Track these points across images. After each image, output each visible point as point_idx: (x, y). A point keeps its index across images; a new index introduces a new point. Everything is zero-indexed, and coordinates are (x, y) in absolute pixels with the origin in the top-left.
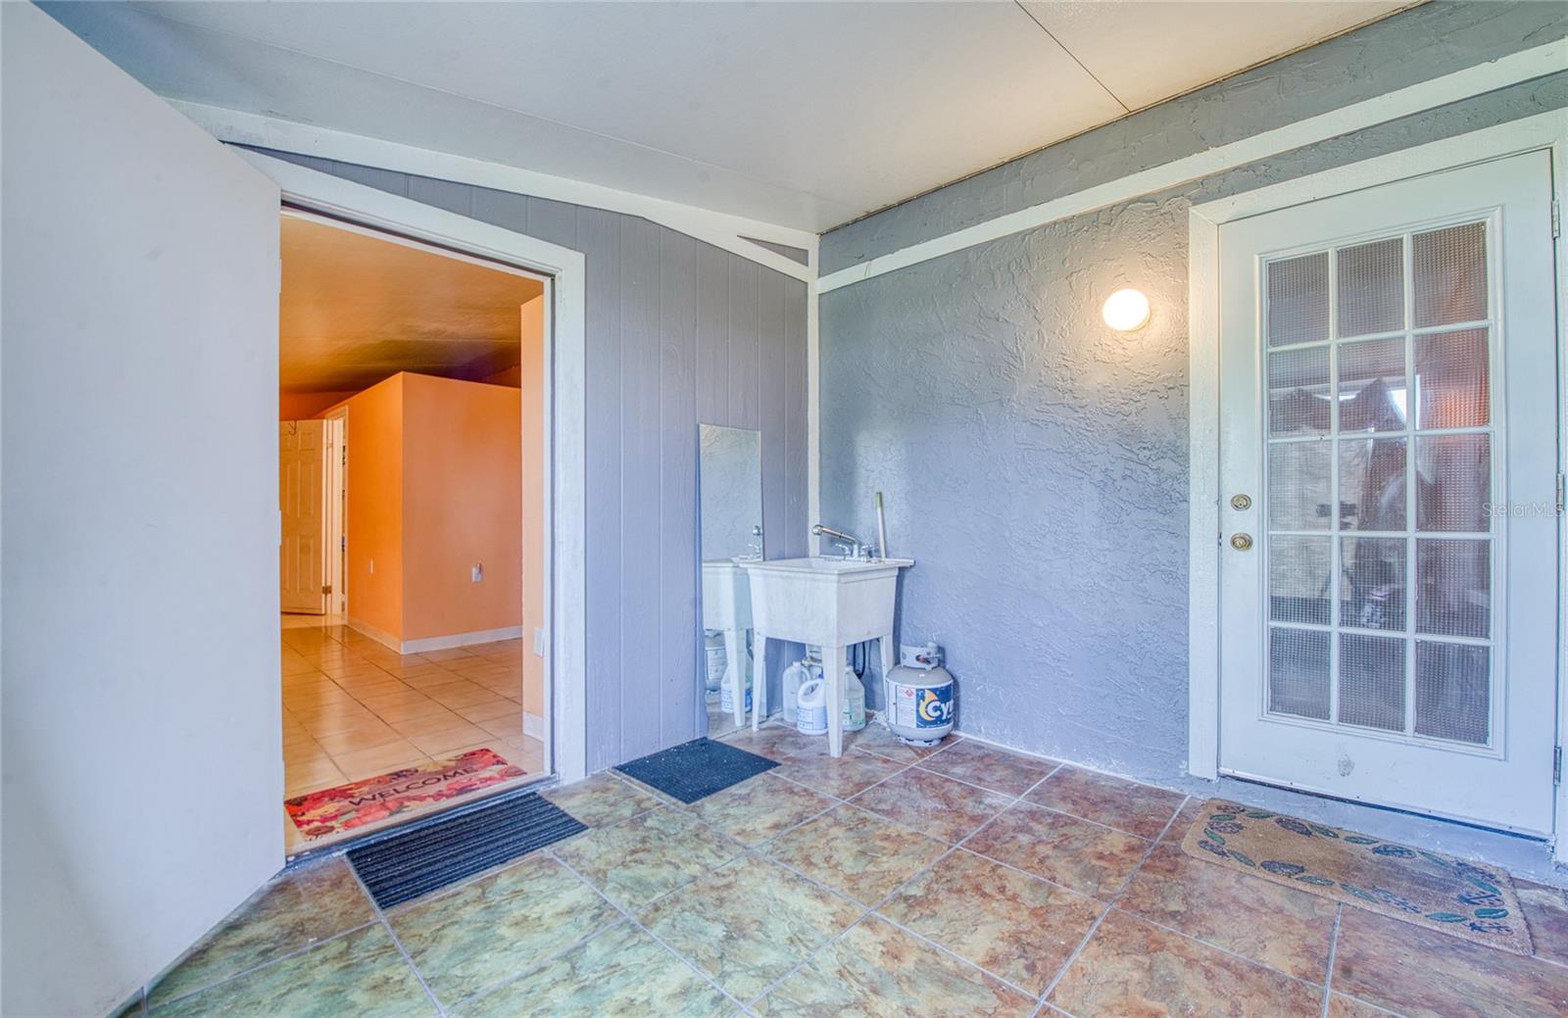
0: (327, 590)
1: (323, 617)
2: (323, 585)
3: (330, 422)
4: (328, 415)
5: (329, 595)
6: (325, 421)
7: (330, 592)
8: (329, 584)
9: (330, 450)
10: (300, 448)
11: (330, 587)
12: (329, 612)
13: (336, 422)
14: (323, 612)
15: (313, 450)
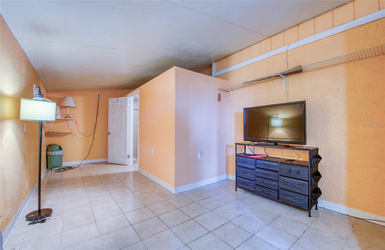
0: (129, 157)
1: (127, 166)
2: (128, 155)
3: (130, 98)
4: (129, 95)
5: (129, 158)
6: (128, 97)
7: (130, 157)
8: (129, 154)
9: (130, 107)
10: (119, 107)
11: (130, 155)
12: (129, 164)
13: (131, 98)
14: (127, 164)
15: (124, 107)
